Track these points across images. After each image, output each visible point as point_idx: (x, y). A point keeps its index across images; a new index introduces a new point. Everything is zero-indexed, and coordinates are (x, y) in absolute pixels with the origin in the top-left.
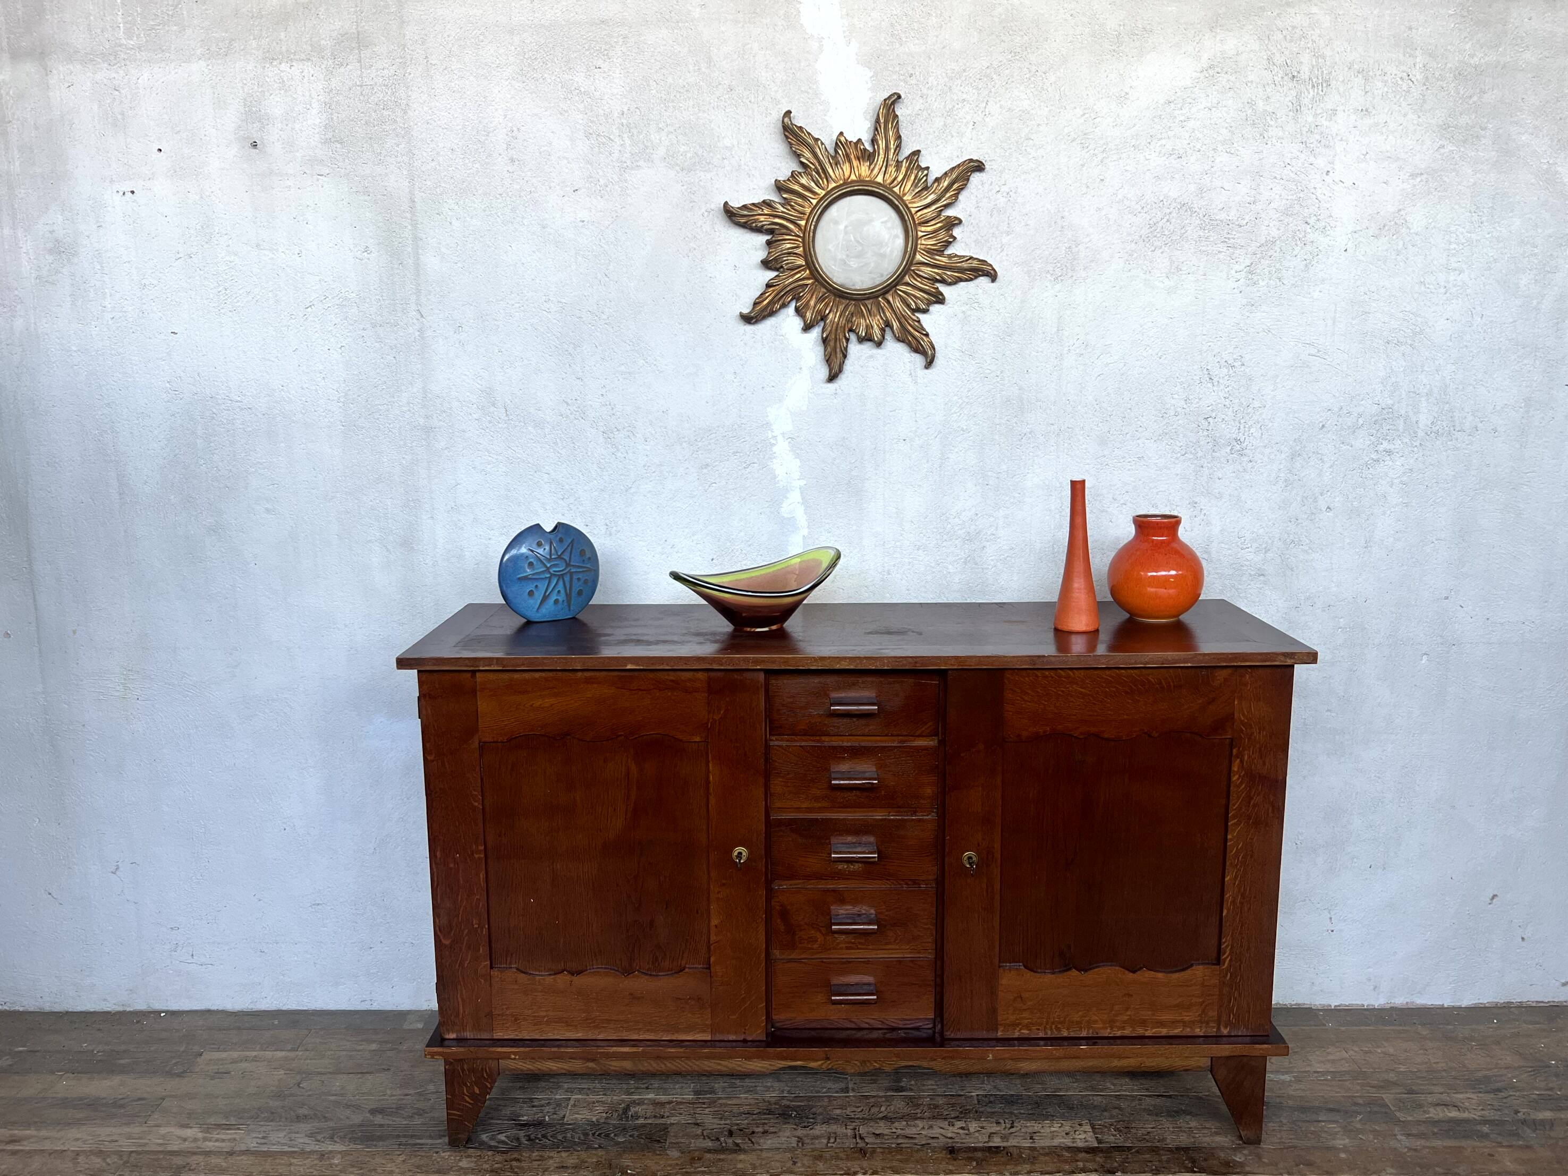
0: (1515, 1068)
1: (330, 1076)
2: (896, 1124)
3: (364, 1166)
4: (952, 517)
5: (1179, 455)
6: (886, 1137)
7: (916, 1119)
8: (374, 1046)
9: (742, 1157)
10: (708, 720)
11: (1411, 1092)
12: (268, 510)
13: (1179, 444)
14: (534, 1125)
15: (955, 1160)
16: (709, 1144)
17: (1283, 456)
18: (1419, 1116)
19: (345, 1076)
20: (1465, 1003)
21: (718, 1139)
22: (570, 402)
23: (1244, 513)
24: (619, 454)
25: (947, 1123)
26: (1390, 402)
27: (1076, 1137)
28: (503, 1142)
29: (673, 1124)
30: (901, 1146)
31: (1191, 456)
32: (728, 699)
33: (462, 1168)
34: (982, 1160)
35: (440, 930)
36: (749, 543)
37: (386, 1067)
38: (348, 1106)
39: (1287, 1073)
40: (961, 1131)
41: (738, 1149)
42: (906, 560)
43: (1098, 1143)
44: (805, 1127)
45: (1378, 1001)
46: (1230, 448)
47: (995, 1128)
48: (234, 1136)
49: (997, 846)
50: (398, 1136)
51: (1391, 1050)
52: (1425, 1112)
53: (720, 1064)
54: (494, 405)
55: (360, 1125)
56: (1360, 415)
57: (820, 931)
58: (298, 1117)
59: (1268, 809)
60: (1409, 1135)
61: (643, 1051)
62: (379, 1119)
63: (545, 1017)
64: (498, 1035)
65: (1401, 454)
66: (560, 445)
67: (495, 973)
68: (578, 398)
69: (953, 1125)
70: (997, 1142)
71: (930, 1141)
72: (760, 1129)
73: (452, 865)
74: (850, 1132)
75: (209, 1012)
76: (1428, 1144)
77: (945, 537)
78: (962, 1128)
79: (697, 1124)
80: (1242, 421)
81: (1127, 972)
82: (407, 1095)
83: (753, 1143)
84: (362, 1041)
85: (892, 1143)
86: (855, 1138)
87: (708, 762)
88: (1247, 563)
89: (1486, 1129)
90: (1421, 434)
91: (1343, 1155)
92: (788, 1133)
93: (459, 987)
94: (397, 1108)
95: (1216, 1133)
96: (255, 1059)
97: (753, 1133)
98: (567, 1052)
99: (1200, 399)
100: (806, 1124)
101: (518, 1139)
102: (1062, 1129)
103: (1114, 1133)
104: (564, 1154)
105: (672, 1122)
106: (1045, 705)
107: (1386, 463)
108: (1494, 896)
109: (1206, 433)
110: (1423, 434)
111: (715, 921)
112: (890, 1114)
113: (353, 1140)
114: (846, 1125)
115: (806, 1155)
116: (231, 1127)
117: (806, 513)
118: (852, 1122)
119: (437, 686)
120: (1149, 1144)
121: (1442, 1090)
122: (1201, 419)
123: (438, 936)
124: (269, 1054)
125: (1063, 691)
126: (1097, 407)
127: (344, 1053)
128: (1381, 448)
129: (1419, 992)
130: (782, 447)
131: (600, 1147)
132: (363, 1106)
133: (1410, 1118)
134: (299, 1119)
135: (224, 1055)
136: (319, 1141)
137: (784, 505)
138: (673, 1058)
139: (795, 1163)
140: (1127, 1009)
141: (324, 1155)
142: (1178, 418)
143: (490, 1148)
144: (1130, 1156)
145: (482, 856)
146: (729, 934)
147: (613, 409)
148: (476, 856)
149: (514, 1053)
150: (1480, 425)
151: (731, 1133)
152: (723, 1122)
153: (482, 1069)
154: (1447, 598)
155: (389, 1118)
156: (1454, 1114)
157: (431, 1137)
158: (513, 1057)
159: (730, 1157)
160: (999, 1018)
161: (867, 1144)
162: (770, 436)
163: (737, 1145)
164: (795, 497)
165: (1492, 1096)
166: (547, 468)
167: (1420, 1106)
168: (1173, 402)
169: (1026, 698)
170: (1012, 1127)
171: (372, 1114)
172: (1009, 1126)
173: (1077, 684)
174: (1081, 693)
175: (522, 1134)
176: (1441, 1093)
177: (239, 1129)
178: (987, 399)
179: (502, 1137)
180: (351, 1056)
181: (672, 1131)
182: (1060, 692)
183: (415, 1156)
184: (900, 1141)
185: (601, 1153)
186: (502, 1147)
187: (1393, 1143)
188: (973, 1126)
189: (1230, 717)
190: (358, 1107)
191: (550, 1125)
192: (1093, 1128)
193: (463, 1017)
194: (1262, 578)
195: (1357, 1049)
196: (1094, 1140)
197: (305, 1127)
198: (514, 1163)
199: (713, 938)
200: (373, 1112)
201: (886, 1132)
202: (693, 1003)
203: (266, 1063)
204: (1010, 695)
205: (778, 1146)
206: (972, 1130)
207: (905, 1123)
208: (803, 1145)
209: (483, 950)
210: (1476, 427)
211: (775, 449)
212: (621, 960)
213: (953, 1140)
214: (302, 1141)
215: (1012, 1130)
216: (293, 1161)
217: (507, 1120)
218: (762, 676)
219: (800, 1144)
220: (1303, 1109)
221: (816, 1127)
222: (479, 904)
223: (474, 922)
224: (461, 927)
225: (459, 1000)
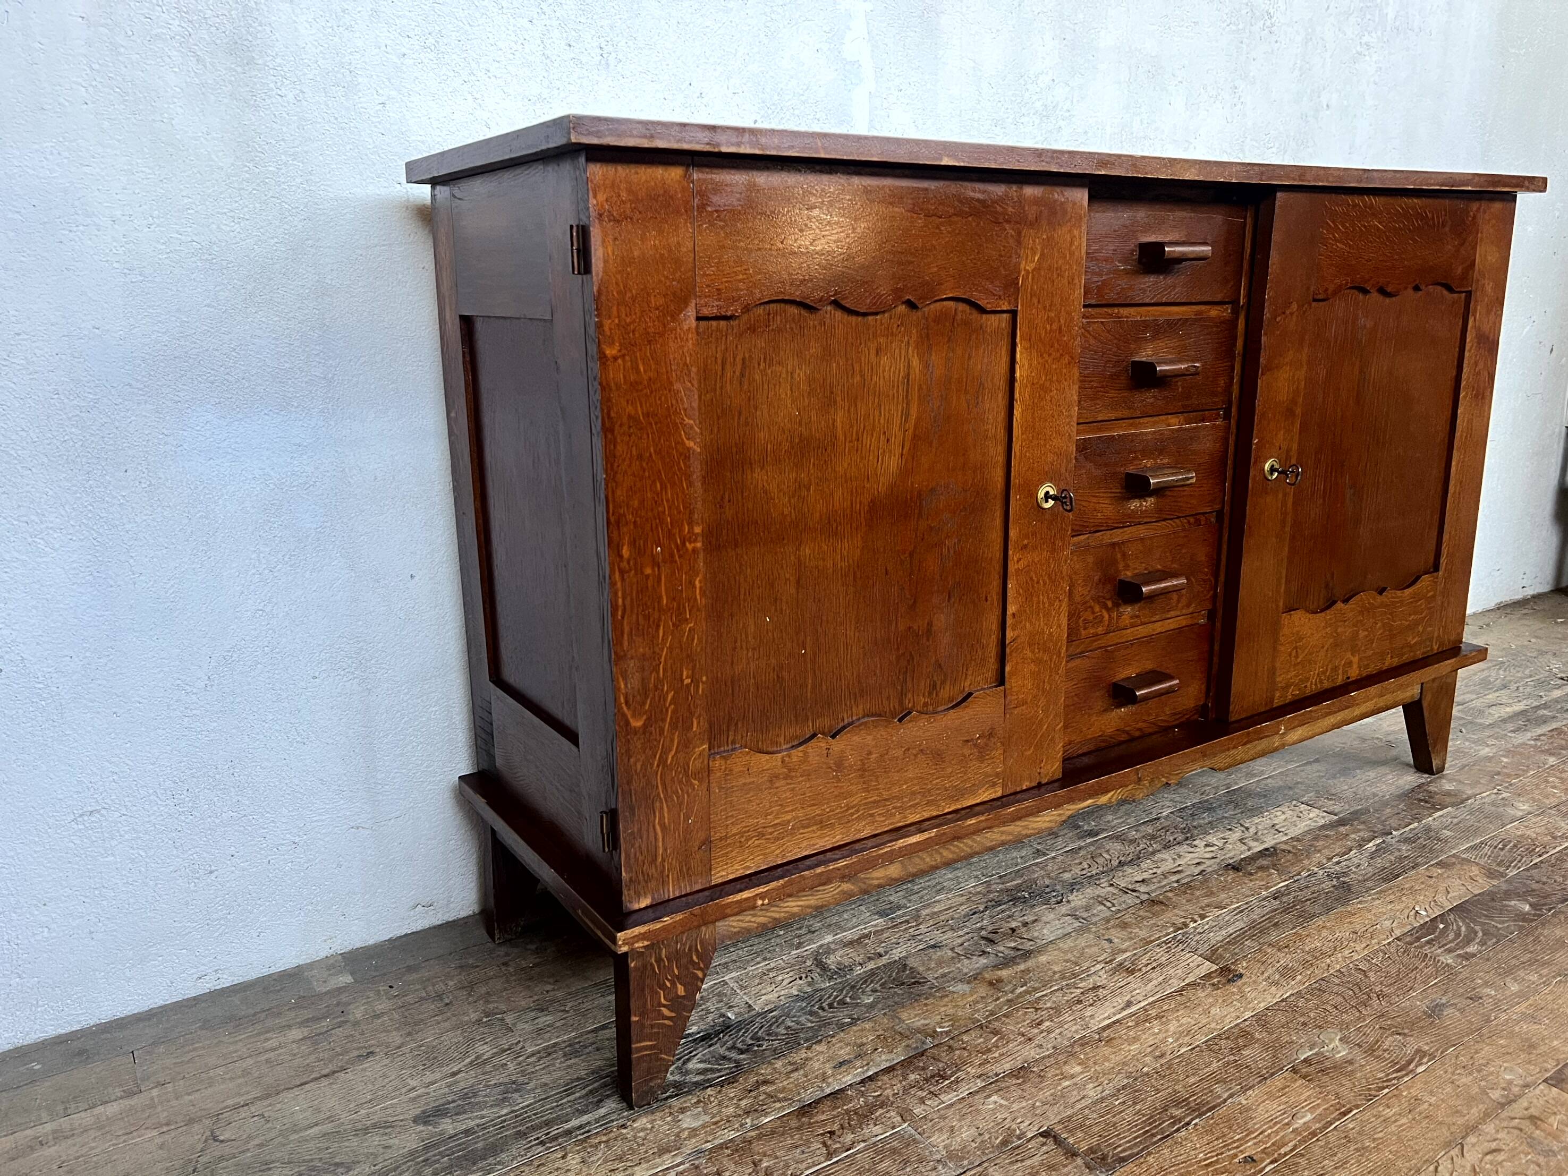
2: (1143, 865)
6: (1156, 880)
7: (1154, 853)
8: (297, 1034)
9: (1044, 958)
14: (722, 1032)
15: (1252, 874)
16: (983, 961)
17: (1300, 39)
19: (297, 1092)
21: (985, 952)
25: (1186, 846)
27: (1310, 816)
28: (708, 1071)
29: (906, 957)
30: (1183, 882)
32: (1045, 237)
33: (695, 1129)
34: (1274, 865)
35: (627, 703)
37: (361, 1053)
38: (363, 1131)
40: (1212, 849)
41: (1025, 952)
43: (1335, 815)
44: (1059, 903)
49: (1295, 446)
50: (522, 1133)
53: (1003, 833)
55: (429, 1147)
63: (789, 822)
64: (720, 875)
67: (717, 763)
69: (1196, 846)
70: (1258, 845)
71: (1201, 868)
72: (1016, 923)
73: (648, 571)
74: (1113, 890)
78: (1208, 846)
79: (935, 947)
81: (1376, 596)
82: (454, 1074)
83: (1029, 940)
84: (262, 1034)
85: (1170, 883)
86: (1127, 892)
92: (1052, 916)
93: (657, 804)
94: (463, 1099)
96: (63, 1135)
97: (1013, 930)
98: (838, 869)
100: (1055, 900)
101: (725, 1058)
102: (1288, 815)
103: (1332, 802)
104: (820, 1048)
105: (901, 955)
106: (1350, 246)
112: (1122, 859)
114: (1098, 885)
115: (1108, 929)
117: (872, 58)
118: (1098, 879)
119: (624, 195)
120: (1373, 801)
123: (623, 715)
124: (84, 1118)
127: (250, 1062)
128: (1363, 40)
131: (855, 1019)
132: (391, 1119)
139: (1110, 941)
143: (702, 1085)
145: (698, 545)
146: (1028, 625)
148: (689, 546)
149: (762, 896)
151: (990, 940)
152: (961, 933)
153: (690, 949)
155: (467, 1115)
157: (583, 1111)
158: (760, 902)
159: (1030, 964)
160: (1277, 681)
161: (1147, 893)
163: (1017, 949)
170: (1247, 828)
171: (426, 1123)
172: (1243, 829)
173: (1376, 216)
175: (721, 1050)
179: (697, 1064)
180: (269, 1062)
181: (916, 965)
184: (1173, 878)
185: (866, 1025)
186: (716, 1077)
188: (1214, 840)
189: (1473, 265)
190: (385, 1126)
191: (742, 1025)
192: (1309, 805)
193: (663, 860)
196: (1327, 814)
198: (765, 1089)
199: (1009, 635)
200: (424, 1118)
201: (1146, 875)
202: (983, 743)
203: (95, 1133)
205: (1062, 931)
206: (1218, 844)
207: (1150, 861)
208: (1086, 920)
209: (698, 725)
212: (888, 698)
213: (1219, 859)
215: (1252, 831)
218: (1081, 196)
221: (1071, 898)
222: (693, 640)
223: (685, 673)
224: (662, 690)
225: (658, 827)
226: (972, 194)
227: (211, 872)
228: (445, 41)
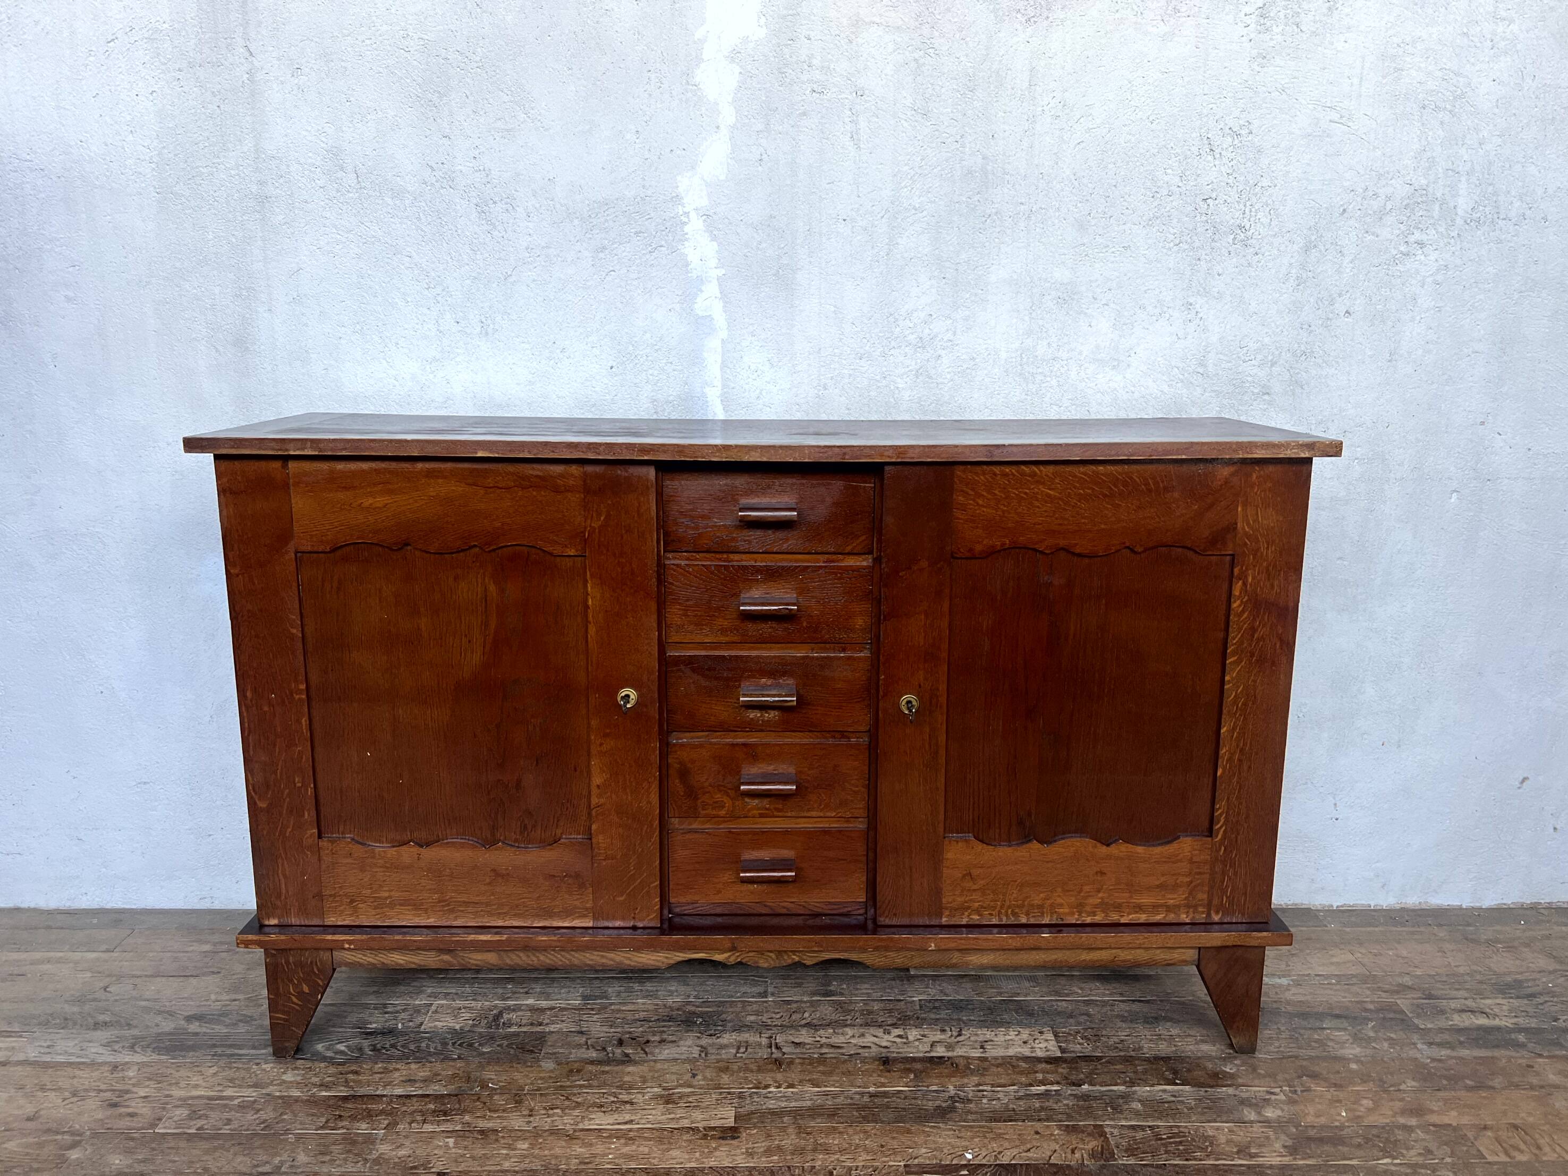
0: (1550, 973)
1: (144, 979)
2: (821, 1032)
3: (164, 1079)
4: (902, 318)
5: (1172, 244)
6: (808, 1047)
7: (846, 1026)
8: (207, 947)
9: (630, 1069)
10: (585, 528)
11: (1430, 997)
12: (68, 299)
13: (1172, 231)
14: (383, 1034)
15: (889, 1071)
16: (593, 1054)
17: (1296, 247)
18: (1442, 1023)
19: (164, 979)
20: (1487, 903)
21: (604, 1049)
22: (435, 166)
23: (1248, 317)
24: (495, 233)
25: (882, 1030)
26: (1424, 182)
27: (1036, 1046)
28: (342, 1052)
29: (553, 1032)
30: (825, 1056)
31: (1186, 247)
32: (610, 502)
33: (284, 1082)
34: (921, 1072)
35: (254, 792)
36: (657, 347)
37: (215, 970)
38: (160, 1012)
39: (1284, 976)
40: (898, 1040)
41: (627, 1060)
42: (846, 372)
43: (1062, 1053)
44: (711, 1035)
45: (1386, 900)
46: (1232, 237)
47: (939, 1036)
48: (14, 1044)
49: (943, 687)
50: (214, 1046)
51: (1405, 953)
52: (1447, 1018)
53: (603, 957)
54: (342, 169)
55: (170, 1034)
56: (1388, 198)
57: (728, 796)
58: (96, 1024)
59: (1276, 644)
60: (1431, 1044)
61: (507, 940)
62: (194, 1027)
63: (387, 898)
64: (331, 920)
65: (1435, 247)
66: (423, 220)
67: (324, 843)
68: (445, 161)
69: (889, 1033)
70: (940, 1051)
71: (860, 1051)
72: (657, 1038)
73: (266, 708)
74: (764, 1041)
75: (17, 910)
76: (1454, 1054)
77: (893, 343)
78: (900, 1036)
79: (582, 1033)
80: (1248, 203)
81: (1099, 845)
82: (234, 1000)
83: (646, 1053)
84: (193, 941)
85: (814, 1053)
86: (771, 1047)
87: (586, 581)
88: (1250, 379)
89: (1521, 1038)
90: (1459, 221)
91: (1354, 1066)
92: (689, 1042)
93: (280, 861)
94: (220, 1015)
95: (1203, 1041)
96: (59, 961)
97: (648, 1042)
98: (415, 941)
99: (1198, 176)
100: (712, 1032)
101: (360, 1049)
102: (1019, 1037)
103: (1081, 1041)
104: (413, 1066)
105: (552, 1030)
106: (1003, 511)
107: (1417, 258)
108: (1524, 779)
109: (1204, 218)
110: (1462, 222)
111: (597, 780)
112: (814, 1021)
113: (158, 1050)
114: (760, 1033)
115: (709, 1067)
116: (13, 1034)
117: (725, 312)
118: (768, 1030)
119: (239, 478)
120: (1122, 1054)
121: (1466, 995)
122: (1199, 200)
123: (252, 797)
124: (77, 956)
125: (1026, 493)
126: (1076, 183)
127: (169, 954)
128: (1412, 239)
129: (1435, 891)
130: (695, 225)
131: (459, 1058)
132: (178, 1012)
133: (1429, 1026)
134: (96, 1026)
135: (23, 956)
136: (116, 1051)
137: (699, 300)
138: (544, 949)
139: (694, 1076)
140: (1099, 891)
141: (117, 1067)
142: (1171, 198)
143: (324, 1059)
144: (1099, 1067)
145: (304, 697)
146: (614, 796)
147: (487, 175)
148: (297, 697)
149: (350, 942)
150: (1528, 213)
151: (621, 1043)
152: (612, 1030)
153: (311, 962)
154: (1483, 423)
155: (207, 1025)
156: (1482, 1021)
157: (254, 1048)
158: (347, 946)
159: (616, 1068)
160: (944, 900)
161: (784, 1054)
162: (681, 213)
163: (627, 1055)
164: (712, 289)
165: (1526, 1001)
166: (408, 249)
167: (1443, 1012)
168: (1166, 178)
169: (980, 502)
170: (960, 1035)
171: (187, 1021)
172: (955, 1034)
173: (1043, 483)
174: (1049, 496)
175: (366, 1043)
176: (1466, 999)
177: (21, 1036)
178: (943, 170)
179: (341, 1047)
180: (176, 958)
181: (551, 1039)
182: (1022, 495)
183: (230, 1068)
184: (824, 1050)
185: (459, 1064)
186: (340, 1058)
187: (1413, 1053)
188: (913, 1034)
189: (1232, 528)
190: (171, 1014)
191: (403, 1033)
192: (1055, 1036)
193: (286, 898)
194: (1266, 397)
195: (1364, 951)
196: (1056, 1049)
197: (103, 1035)
198: (351, 1076)
199: (594, 801)
200: (189, 1019)
201: (809, 1040)
202: (570, 881)
203: (71, 965)
204: (961, 498)
205: (677, 1056)
206: (911, 1038)
207: (832, 1031)
208: (706, 1055)
209: (309, 815)
210: (1524, 215)
211: (687, 229)
212: (481, 828)
213: (887, 1050)
214: (93, 1050)
215: (959, 1039)
216: (78, 1073)
217: (353, 1028)
218: (651, 472)
219: (703, 1055)
220: (1304, 1016)
221: (724, 1036)
222: (302, 758)
223: (297, 780)
224: (280, 787)
225: (281, 877)
226: (531, 472)
227: (210, 835)
228: (368, 327)
